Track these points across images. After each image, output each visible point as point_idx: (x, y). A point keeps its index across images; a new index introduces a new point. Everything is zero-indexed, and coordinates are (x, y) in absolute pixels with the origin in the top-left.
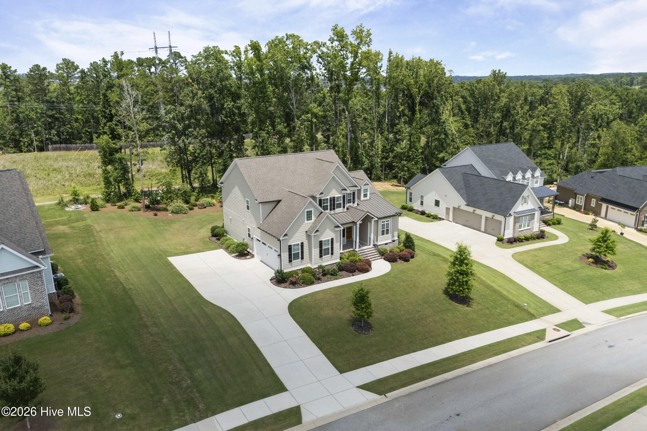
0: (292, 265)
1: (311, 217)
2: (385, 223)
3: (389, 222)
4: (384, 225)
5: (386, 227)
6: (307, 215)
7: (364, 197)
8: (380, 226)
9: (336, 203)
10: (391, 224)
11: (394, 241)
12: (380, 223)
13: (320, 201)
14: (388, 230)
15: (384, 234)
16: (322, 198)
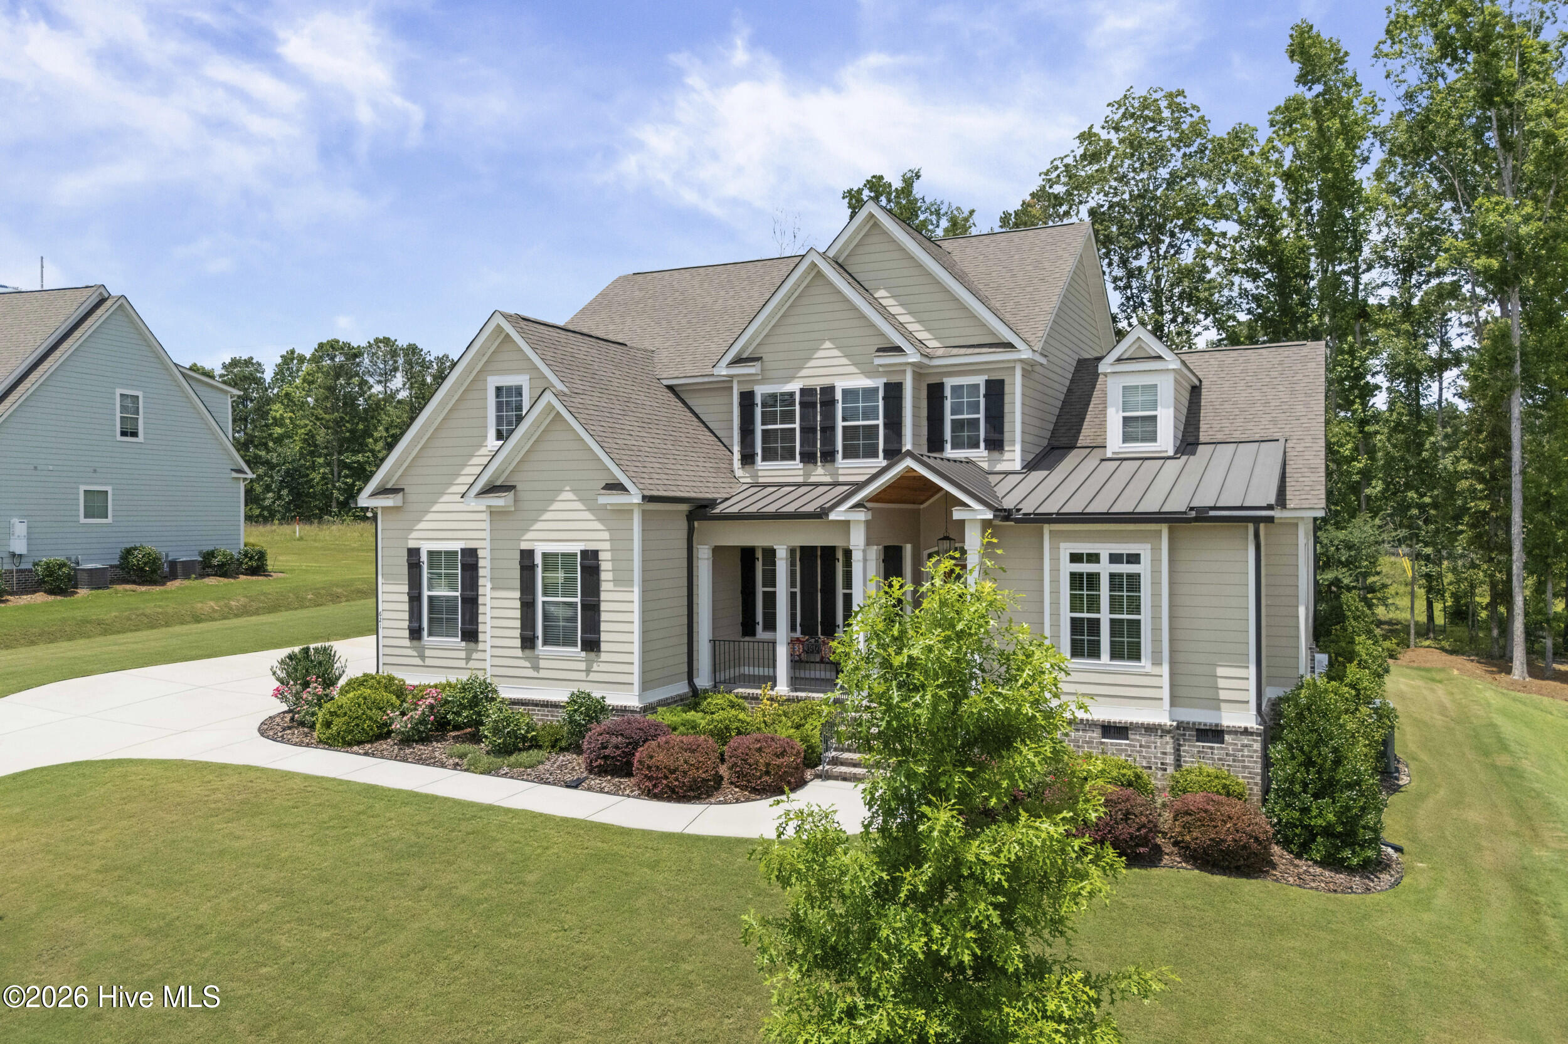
0: (422, 657)
2: (1104, 569)
3: (1142, 569)
4: (1093, 580)
5: (1115, 605)
6: (499, 407)
7: (1127, 438)
8: (1055, 581)
9: (840, 424)
10: (1156, 583)
11: (1214, 734)
12: (1055, 559)
13: (747, 399)
14: (1135, 627)
15: (1095, 653)
16: (761, 391)
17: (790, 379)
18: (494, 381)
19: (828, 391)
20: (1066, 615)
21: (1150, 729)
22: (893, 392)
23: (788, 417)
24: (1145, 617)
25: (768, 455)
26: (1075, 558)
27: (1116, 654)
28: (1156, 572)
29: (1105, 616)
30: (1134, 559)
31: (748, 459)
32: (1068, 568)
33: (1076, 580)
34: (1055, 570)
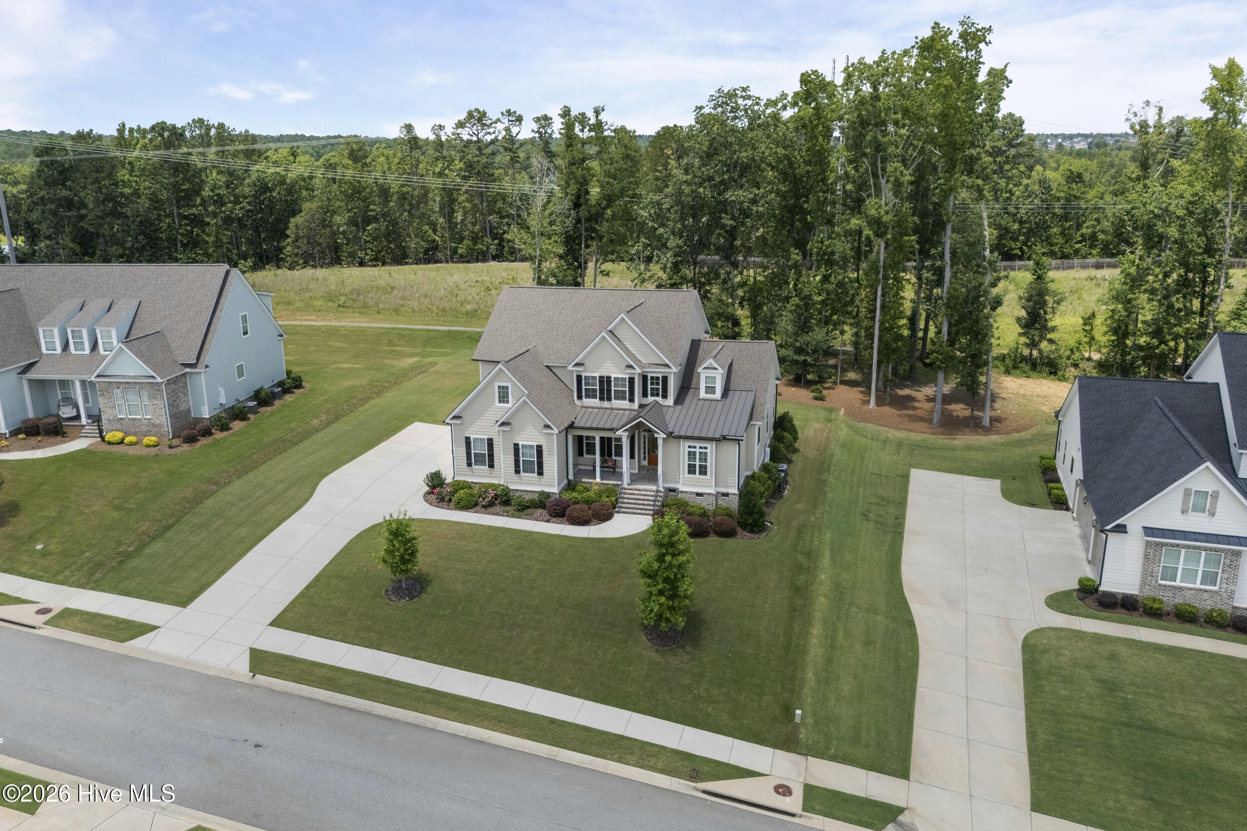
0: (473, 472)
1: (507, 397)
2: (698, 450)
3: (708, 451)
4: (695, 453)
5: (700, 459)
6: (499, 393)
7: (706, 393)
8: (684, 453)
9: (613, 389)
10: (712, 455)
11: (726, 495)
12: (684, 447)
13: (579, 378)
14: (705, 467)
15: (694, 473)
16: (584, 375)
17: (595, 372)
18: (497, 384)
19: (609, 378)
20: (687, 463)
21: (709, 494)
22: (632, 381)
23: (595, 384)
24: (708, 464)
25: (587, 396)
26: (690, 447)
27: (700, 473)
28: (712, 452)
29: (697, 463)
30: (706, 448)
31: (580, 397)
32: (687, 450)
33: (690, 453)
34: (684, 450)
